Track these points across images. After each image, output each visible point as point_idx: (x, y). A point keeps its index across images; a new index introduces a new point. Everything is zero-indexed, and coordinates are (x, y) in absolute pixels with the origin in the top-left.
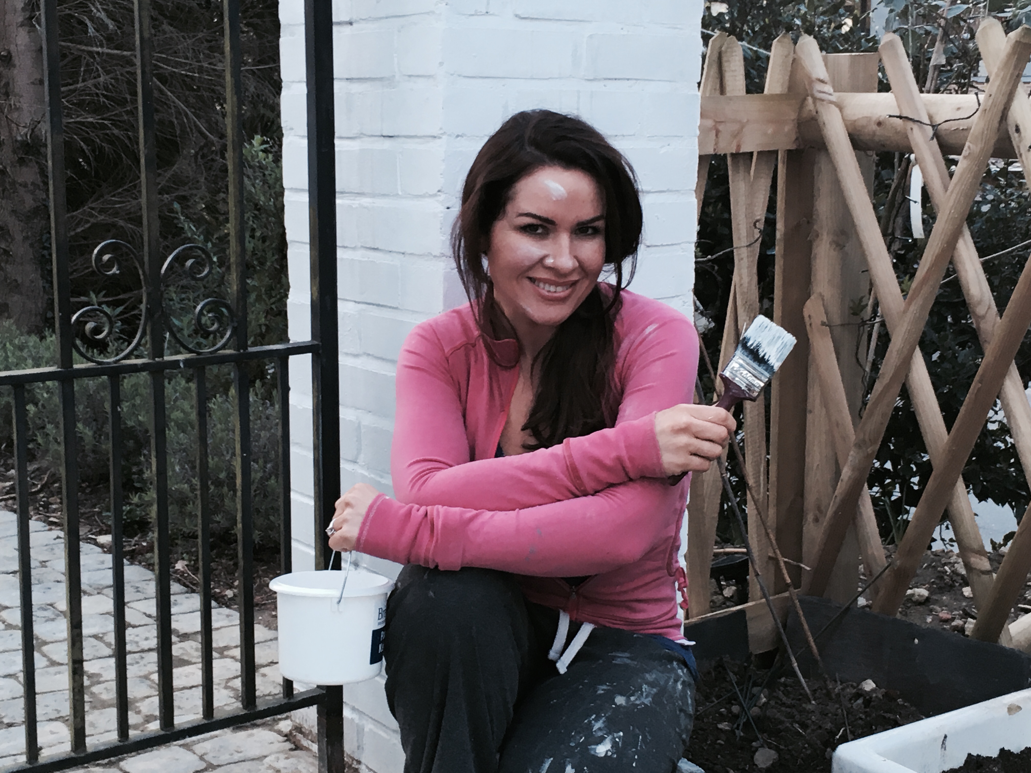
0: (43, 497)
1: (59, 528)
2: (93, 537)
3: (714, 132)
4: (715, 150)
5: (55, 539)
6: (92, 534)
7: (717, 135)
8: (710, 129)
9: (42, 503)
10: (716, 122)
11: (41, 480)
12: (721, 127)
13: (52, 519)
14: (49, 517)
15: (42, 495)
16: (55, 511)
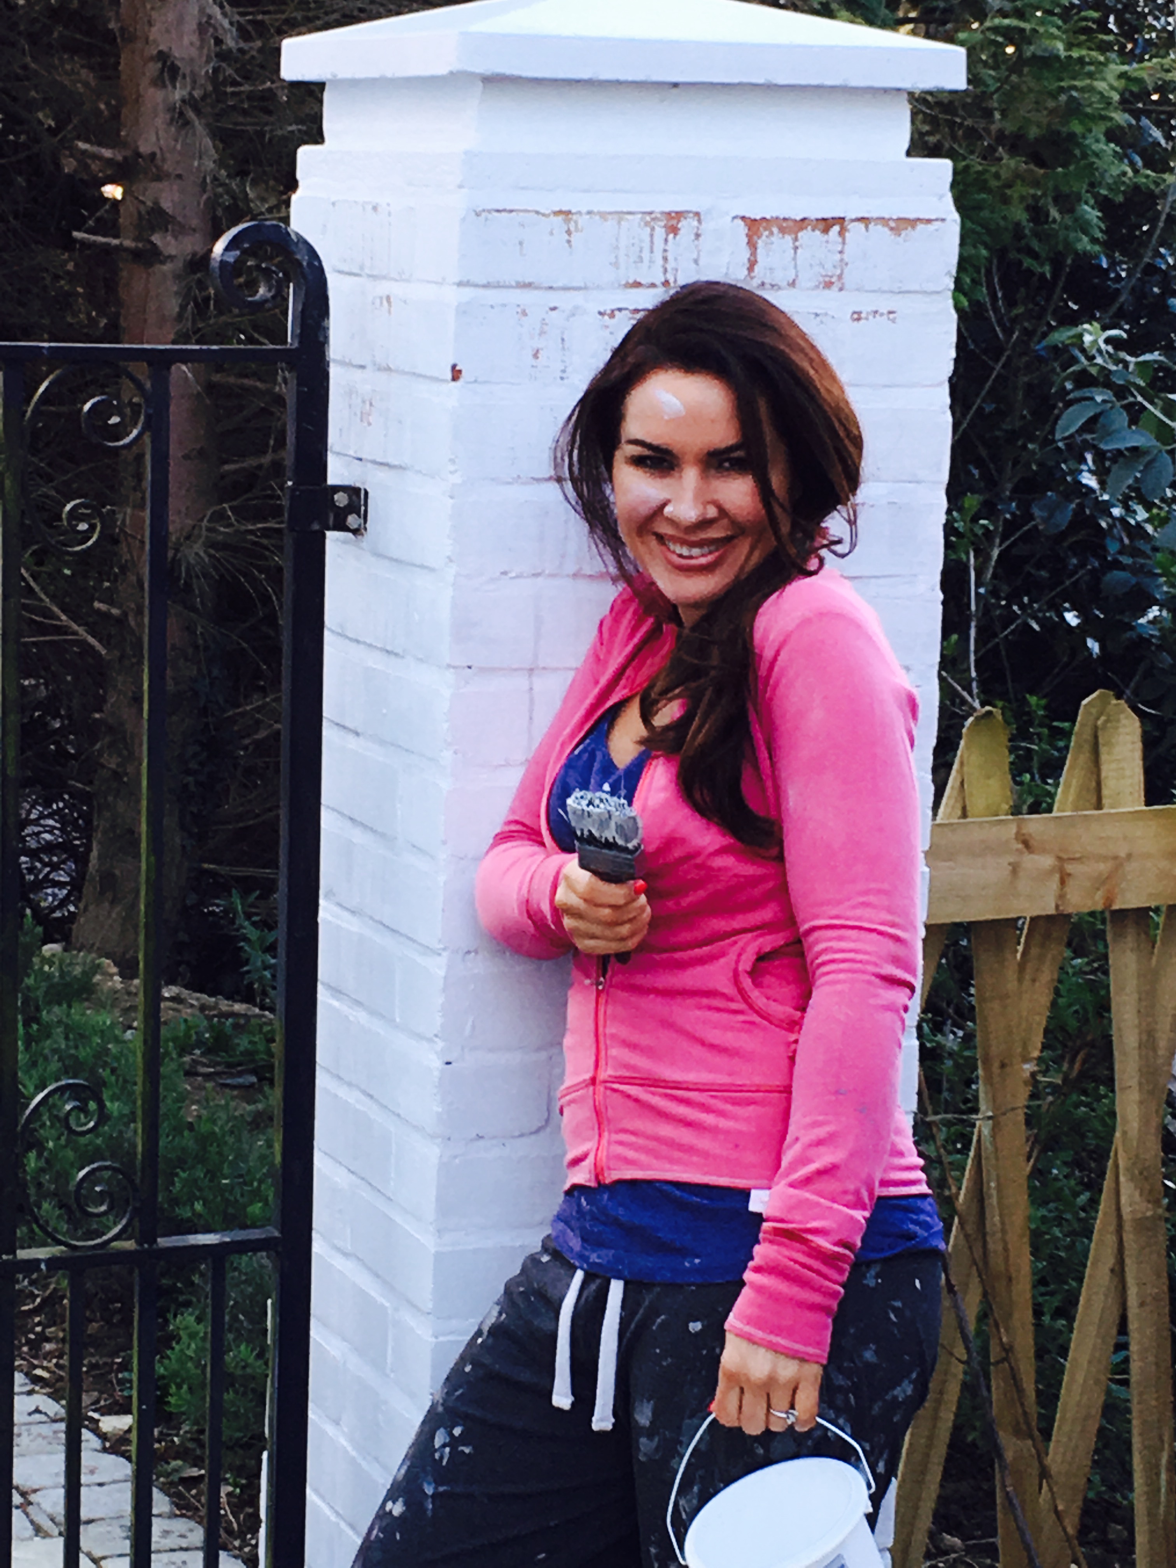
0: (39, 1324)
1: (47, 1390)
2: (96, 1416)
3: (1057, 877)
4: (1057, 907)
5: (30, 1414)
6: (94, 1411)
7: (1063, 882)
8: (1051, 872)
9: (32, 1336)
10: (1059, 859)
11: (45, 1287)
12: (1069, 868)
13: (39, 1372)
14: (35, 1367)
15: (37, 1319)
16: (48, 1356)
